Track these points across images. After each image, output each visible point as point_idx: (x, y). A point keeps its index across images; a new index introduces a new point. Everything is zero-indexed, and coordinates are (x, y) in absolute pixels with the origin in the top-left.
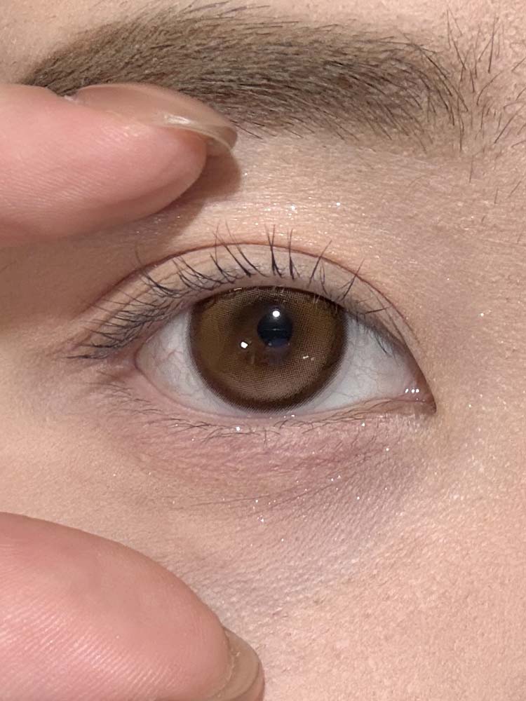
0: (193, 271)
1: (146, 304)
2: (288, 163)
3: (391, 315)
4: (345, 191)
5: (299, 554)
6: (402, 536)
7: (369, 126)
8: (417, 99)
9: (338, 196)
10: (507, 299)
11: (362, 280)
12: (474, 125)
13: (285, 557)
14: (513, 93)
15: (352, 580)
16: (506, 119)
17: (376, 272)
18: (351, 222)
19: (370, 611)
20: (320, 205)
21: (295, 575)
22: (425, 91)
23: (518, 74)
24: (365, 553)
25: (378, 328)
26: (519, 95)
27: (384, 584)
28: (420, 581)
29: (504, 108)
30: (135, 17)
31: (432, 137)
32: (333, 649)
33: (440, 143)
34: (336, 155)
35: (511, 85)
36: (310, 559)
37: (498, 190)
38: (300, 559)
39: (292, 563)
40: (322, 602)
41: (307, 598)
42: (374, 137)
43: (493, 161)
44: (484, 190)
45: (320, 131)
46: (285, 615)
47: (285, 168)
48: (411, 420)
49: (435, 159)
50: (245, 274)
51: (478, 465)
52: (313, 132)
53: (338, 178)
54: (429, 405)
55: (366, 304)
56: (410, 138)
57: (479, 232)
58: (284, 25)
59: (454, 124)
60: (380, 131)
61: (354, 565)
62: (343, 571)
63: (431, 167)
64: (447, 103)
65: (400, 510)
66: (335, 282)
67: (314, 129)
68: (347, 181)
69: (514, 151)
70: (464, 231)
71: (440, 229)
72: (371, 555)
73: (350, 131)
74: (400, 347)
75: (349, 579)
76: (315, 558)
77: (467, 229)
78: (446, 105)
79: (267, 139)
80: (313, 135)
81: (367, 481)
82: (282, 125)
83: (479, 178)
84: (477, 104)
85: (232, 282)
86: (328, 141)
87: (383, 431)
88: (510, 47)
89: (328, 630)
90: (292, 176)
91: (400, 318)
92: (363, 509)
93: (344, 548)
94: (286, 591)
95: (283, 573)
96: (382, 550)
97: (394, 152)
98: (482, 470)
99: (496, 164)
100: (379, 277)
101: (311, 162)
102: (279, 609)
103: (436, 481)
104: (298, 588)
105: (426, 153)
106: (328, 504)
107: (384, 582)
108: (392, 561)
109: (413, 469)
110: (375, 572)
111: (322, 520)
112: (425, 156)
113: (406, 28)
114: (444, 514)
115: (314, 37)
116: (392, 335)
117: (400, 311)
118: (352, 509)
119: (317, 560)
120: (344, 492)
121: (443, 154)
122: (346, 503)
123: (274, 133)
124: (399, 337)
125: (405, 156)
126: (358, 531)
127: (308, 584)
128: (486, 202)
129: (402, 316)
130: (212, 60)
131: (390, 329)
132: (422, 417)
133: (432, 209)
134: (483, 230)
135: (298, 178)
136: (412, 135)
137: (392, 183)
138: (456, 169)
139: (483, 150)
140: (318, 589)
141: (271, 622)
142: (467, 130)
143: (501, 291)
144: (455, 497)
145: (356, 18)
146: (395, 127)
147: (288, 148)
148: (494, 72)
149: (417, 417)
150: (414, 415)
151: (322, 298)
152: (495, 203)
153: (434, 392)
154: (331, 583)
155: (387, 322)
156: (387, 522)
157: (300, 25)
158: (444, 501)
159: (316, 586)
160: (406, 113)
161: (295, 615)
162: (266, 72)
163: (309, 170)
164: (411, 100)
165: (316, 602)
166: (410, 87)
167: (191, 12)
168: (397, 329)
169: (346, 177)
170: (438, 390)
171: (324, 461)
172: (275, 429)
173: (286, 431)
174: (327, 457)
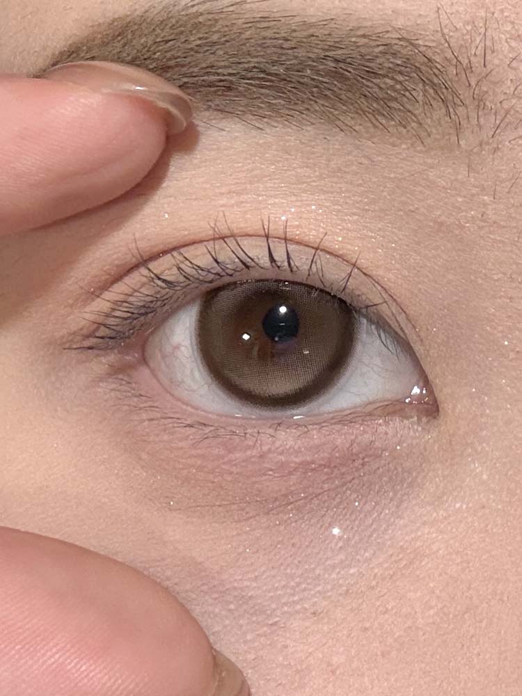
0: (191, 262)
1: (148, 295)
2: (290, 155)
3: (394, 312)
4: (347, 183)
5: (296, 562)
6: (401, 547)
7: (367, 119)
8: (413, 93)
9: (341, 188)
10: (510, 298)
11: (365, 274)
12: (470, 119)
13: (282, 564)
14: (509, 87)
15: (350, 591)
16: (503, 113)
17: (378, 267)
18: (354, 214)
19: (368, 625)
20: (323, 197)
21: (292, 583)
22: (421, 85)
23: (515, 69)
24: (364, 562)
25: (381, 324)
26: (516, 89)
27: (383, 596)
28: (419, 594)
29: (501, 102)
30: (143, 10)
31: (429, 130)
32: (329, 664)
33: (438, 137)
34: (336, 147)
35: (507, 79)
36: (307, 567)
37: (496, 185)
38: (297, 567)
39: (289, 571)
40: (320, 613)
41: (305, 609)
42: (372, 130)
43: (491, 156)
44: (483, 185)
45: (320, 123)
46: (283, 625)
47: (287, 159)
48: (413, 424)
49: (432, 153)
50: (243, 267)
51: (481, 472)
52: (313, 124)
53: (339, 170)
54: (431, 408)
55: (368, 299)
56: (408, 131)
57: (480, 228)
58: (283, 20)
59: (450, 118)
60: (377, 124)
61: (352, 575)
62: (341, 582)
63: (430, 161)
64: (443, 97)
65: (400, 517)
66: (333, 274)
67: (312, 121)
68: (348, 173)
69: (511, 146)
70: (464, 227)
71: (441, 224)
72: (369, 564)
73: (349, 124)
74: (404, 345)
75: (348, 591)
76: (312, 566)
77: (468, 225)
78: (442, 99)
79: (268, 130)
80: (314, 126)
81: (366, 485)
82: (282, 117)
83: (478, 173)
84: (473, 98)
85: (231, 275)
86: (328, 133)
87: (382, 435)
88: (507, 42)
89: (326, 643)
90: (295, 168)
91: (403, 314)
92: (361, 516)
93: (342, 556)
94: (283, 601)
95: (280, 581)
96: (381, 560)
97: (393, 145)
98: (485, 477)
99: (493, 160)
100: (381, 272)
101: (313, 153)
102: (277, 619)
103: (437, 487)
104: (296, 598)
105: (425, 146)
106: (325, 509)
107: (382, 594)
108: (391, 572)
109: (414, 474)
110: (374, 583)
111: (319, 526)
112: (424, 149)
113: (400, 23)
114: (446, 523)
115: (311, 31)
116: (396, 333)
117: (402, 307)
118: (350, 515)
119: (314, 569)
120: (342, 497)
121: (442, 149)
122: (344, 509)
123: (276, 124)
124: (402, 335)
125: (404, 149)
126: (357, 538)
127: (306, 594)
128: (486, 198)
129: (405, 312)
130: (212, 53)
131: (393, 326)
132: (424, 420)
133: (432, 204)
134: (483, 227)
135: (299, 170)
136: (409, 128)
137: (392, 176)
138: (454, 164)
139: (481, 145)
140: (316, 600)
141: (269, 631)
142: (464, 123)
143: (503, 290)
144: (458, 505)
145: (352, 12)
146: (393, 119)
147: (290, 140)
148: (489, 67)
149: (419, 419)
150: (416, 418)
151: (322, 291)
152: (494, 198)
153: (437, 393)
154: (329, 594)
155: (389, 317)
156: (386, 530)
157: (297, 19)
158: (446, 510)
159: (314, 596)
160: (403, 106)
161: (292, 626)
163: (311, 161)
164: (407, 94)
165: (314, 613)
166: (406, 80)
167: (193, 6)
168: (400, 326)
169: (347, 170)
170: (441, 391)
171: (320, 465)
172: (271, 431)
173: (282, 434)
174: (323, 463)
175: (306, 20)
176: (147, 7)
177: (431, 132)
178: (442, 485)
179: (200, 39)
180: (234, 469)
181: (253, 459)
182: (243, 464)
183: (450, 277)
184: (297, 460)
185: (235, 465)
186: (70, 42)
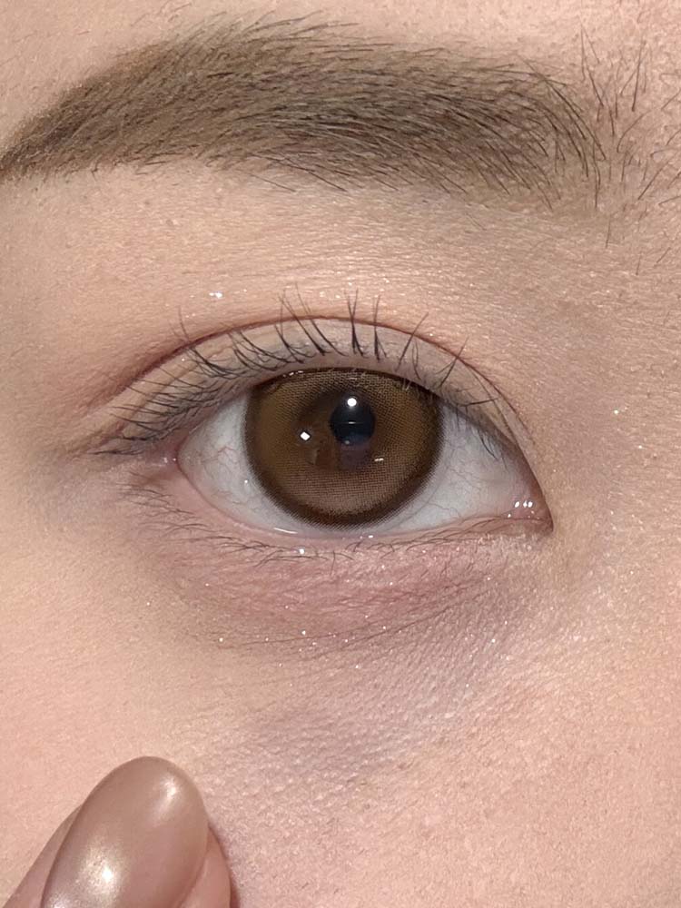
0: (251, 345)
1: (192, 386)
2: (378, 221)
3: (501, 409)
4: (449, 256)
5: (379, 705)
6: (508, 686)
7: (481, 177)
8: (542, 143)
9: (440, 262)
10: (649, 394)
11: (467, 365)
12: (612, 177)
13: (361, 709)
14: (663, 136)
15: (446, 740)
16: (653, 169)
17: (484, 356)
18: (455, 293)
19: (466, 779)
20: (417, 273)
21: (374, 732)
22: (553, 134)
23: (670, 113)
24: (463, 706)
25: (483, 425)
26: (671, 139)
27: (485, 745)
28: (529, 742)
29: (652, 155)
30: (188, 35)
31: (560, 190)
32: (421, 826)
33: (570, 199)
34: (439, 212)
35: (661, 126)
36: (393, 712)
37: (641, 257)
38: (381, 713)
39: (370, 717)
40: (409, 766)
41: (390, 761)
42: (486, 191)
43: (637, 223)
44: (624, 258)
45: (421, 182)
46: (363, 782)
47: (373, 227)
48: (521, 542)
49: (562, 219)
50: (318, 351)
51: (606, 599)
52: (411, 184)
53: (441, 239)
54: (544, 523)
55: (469, 394)
56: (532, 193)
57: (617, 310)
58: (375, 48)
59: (588, 176)
60: (495, 183)
61: (448, 721)
62: (434, 728)
63: (557, 228)
64: (580, 149)
65: (506, 653)
66: (431, 365)
67: (413, 180)
68: (452, 243)
69: (662, 209)
70: (596, 308)
71: (568, 305)
72: (468, 708)
73: (457, 183)
74: (509, 449)
75: (443, 739)
76: (400, 710)
77: (601, 306)
78: (578, 152)
79: (351, 191)
80: (412, 186)
81: (464, 616)
82: (372, 174)
83: (618, 243)
84: (618, 151)
85: (301, 362)
86: (430, 195)
87: (482, 557)
88: (660, 78)
89: (416, 801)
90: (383, 237)
91: (512, 412)
92: (459, 651)
93: (435, 699)
94: (364, 752)
95: (359, 729)
96: (483, 703)
97: (512, 209)
98: (610, 605)
99: (639, 226)
100: (488, 363)
101: (408, 220)
102: (354, 775)
103: (552, 617)
104: (379, 749)
105: (553, 212)
106: (414, 644)
107: (484, 743)
108: (496, 717)
109: (523, 602)
110: (474, 730)
111: (407, 663)
112: (551, 214)
113: (529, 53)
114: (562, 658)
115: (413, 64)
116: (502, 435)
117: (512, 403)
118: (445, 651)
119: (402, 714)
120: (433, 629)
121: (574, 213)
122: (437, 643)
123: (360, 184)
124: (509, 437)
125: (526, 214)
126: (453, 678)
127: (391, 743)
128: (626, 273)
129: (514, 410)
130: (282, 92)
131: (498, 425)
132: (534, 537)
133: (557, 280)
134: (620, 308)
135: (389, 239)
136: (535, 188)
137: (507, 247)
138: (588, 232)
139: (624, 209)
140: (403, 750)
141: (345, 790)
142: (604, 182)
143: (640, 384)
144: (576, 638)
145: (466, 40)
146: (514, 177)
147: (379, 203)
148: (639, 110)
149: (528, 537)
150: (524, 536)
151: (413, 384)
152: (637, 274)
153: (551, 506)
154: (420, 743)
155: (494, 417)
156: (489, 667)
157: (395, 49)
158: (562, 644)
159: (400, 746)
160: (528, 160)
161: (375, 782)
162: (351, 107)
163: (404, 229)
164: (535, 146)
165: (401, 767)
166: (534, 128)
167: (258, 30)
168: (507, 426)
169: (451, 240)
170: (557, 503)
171: (405, 594)
172: (348, 553)
173: (360, 556)
174: (408, 590)
175: (407, 49)
176: (193, 31)
177: (562, 193)
178: (558, 614)
179: (266, 73)
180: (301, 599)
181: (325, 586)
182: (312, 591)
183: (573, 369)
184: (378, 586)
185: (301, 593)
186: (87, 76)
